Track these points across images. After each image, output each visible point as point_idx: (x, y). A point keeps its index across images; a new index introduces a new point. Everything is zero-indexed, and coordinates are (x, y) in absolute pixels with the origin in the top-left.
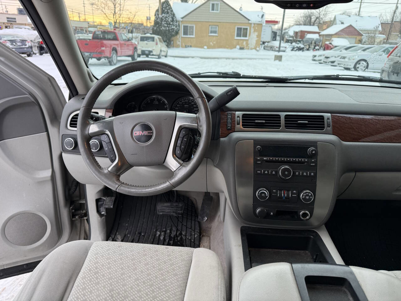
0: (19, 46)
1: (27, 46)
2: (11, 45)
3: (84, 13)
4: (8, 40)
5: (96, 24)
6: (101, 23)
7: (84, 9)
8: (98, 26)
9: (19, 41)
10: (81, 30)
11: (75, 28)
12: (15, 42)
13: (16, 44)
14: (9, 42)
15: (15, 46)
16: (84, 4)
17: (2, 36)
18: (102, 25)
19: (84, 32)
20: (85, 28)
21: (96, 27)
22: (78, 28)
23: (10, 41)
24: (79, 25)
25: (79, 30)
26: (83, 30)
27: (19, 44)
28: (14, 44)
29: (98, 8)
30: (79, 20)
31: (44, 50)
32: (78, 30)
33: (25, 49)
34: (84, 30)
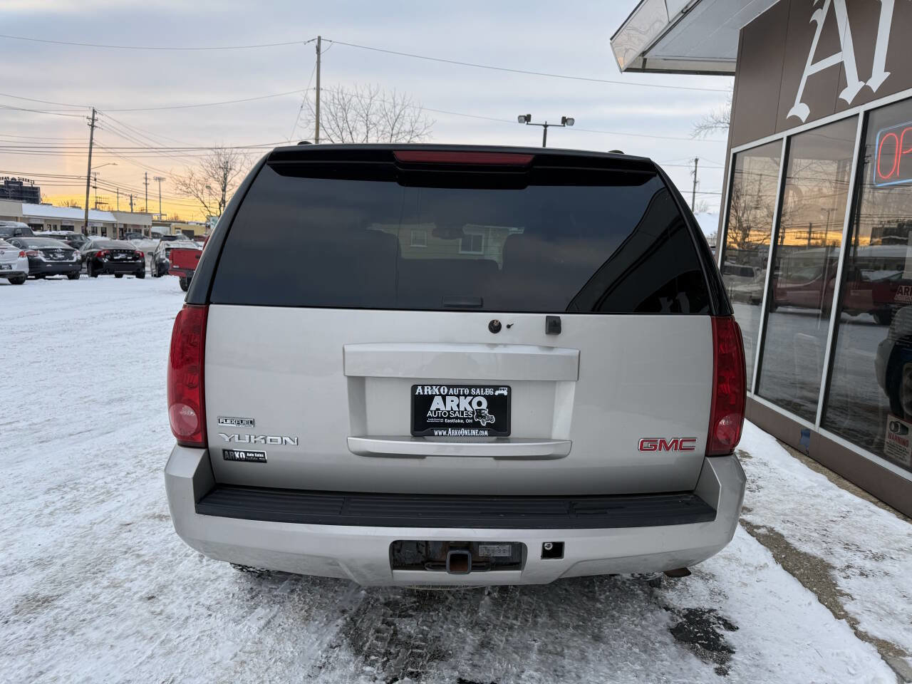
0: (60, 259)
1: (74, 260)
2: (45, 257)
3: (145, 197)
4: (41, 250)
5: (164, 218)
6: (176, 218)
7: (145, 190)
8: (173, 224)
9: (61, 250)
10: (136, 231)
11: (122, 227)
12: (52, 253)
13: (54, 256)
14: (42, 252)
15: (51, 259)
16: (146, 179)
17: (28, 244)
18: (178, 220)
19: (143, 234)
20: (145, 226)
21: (169, 225)
22: (128, 228)
23: (43, 250)
24: (130, 221)
25: (132, 231)
26: (140, 231)
27: (60, 256)
28: (51, 256)
29: (189, 190)
30: (130, 210)
31: (102, 267)
32: (130, 230)
33: (70, 265)
34: (143, 232)
